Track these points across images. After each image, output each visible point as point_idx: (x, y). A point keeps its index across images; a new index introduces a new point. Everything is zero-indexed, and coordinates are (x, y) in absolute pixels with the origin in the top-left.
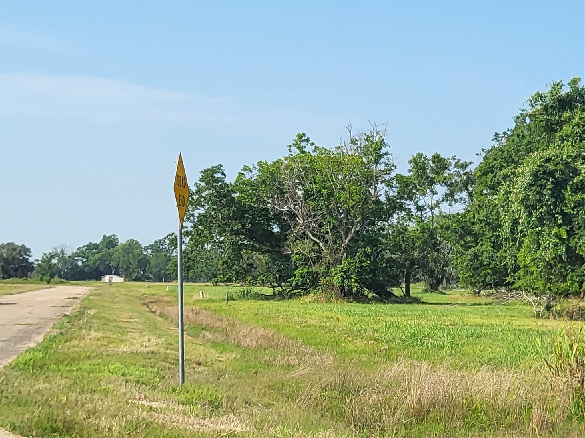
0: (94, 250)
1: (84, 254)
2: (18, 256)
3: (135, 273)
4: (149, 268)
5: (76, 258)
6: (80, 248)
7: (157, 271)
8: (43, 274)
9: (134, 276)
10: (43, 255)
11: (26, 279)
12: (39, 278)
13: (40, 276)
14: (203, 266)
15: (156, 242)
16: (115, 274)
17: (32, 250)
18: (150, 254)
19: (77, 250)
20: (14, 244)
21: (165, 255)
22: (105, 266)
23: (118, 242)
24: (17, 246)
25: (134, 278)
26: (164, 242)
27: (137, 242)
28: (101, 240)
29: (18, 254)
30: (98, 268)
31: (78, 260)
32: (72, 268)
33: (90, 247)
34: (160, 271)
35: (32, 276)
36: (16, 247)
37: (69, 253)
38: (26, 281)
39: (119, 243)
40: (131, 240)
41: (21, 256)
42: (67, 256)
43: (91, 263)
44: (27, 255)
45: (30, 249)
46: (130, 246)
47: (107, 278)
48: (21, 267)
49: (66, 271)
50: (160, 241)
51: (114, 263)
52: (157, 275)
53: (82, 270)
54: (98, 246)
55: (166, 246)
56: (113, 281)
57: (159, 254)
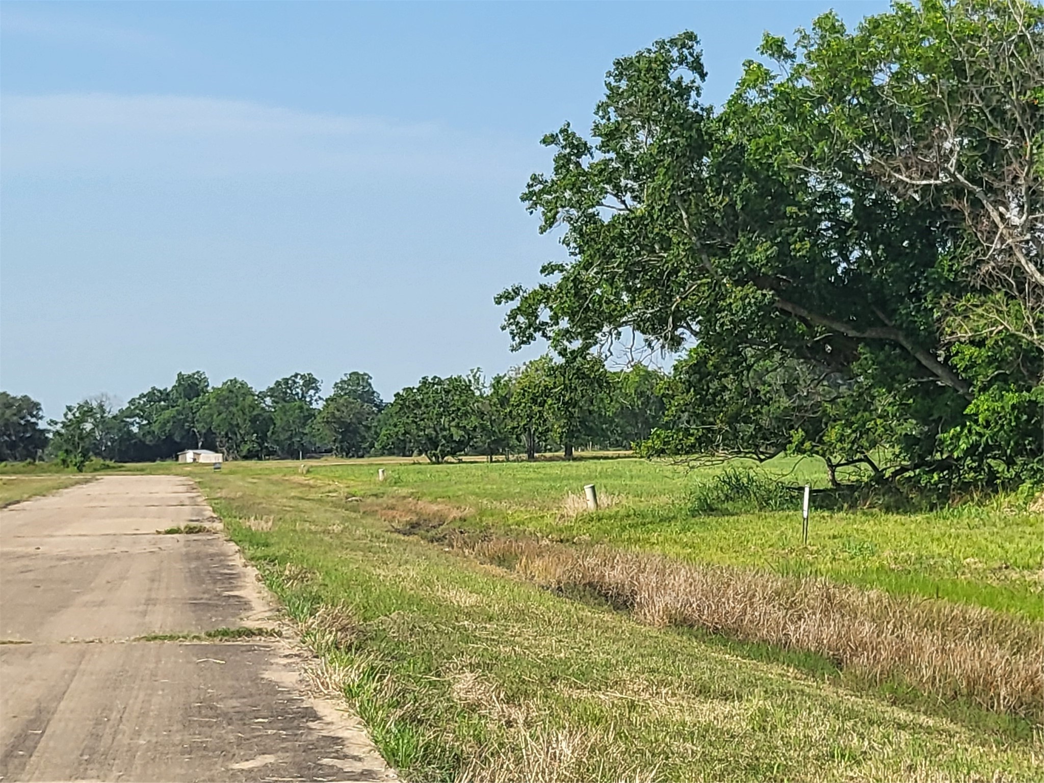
0: (162, 403)
1: (141, 410)
2: (15, 418)
3: (245, 442)
4: (273, 433)
5: (128, 420)
6: (133, 400)
7: (286, 439)
8: (67, 451)
9: (245, 449)
10: (65, 410)
11: (33, 463)
12: (59, 461)
13: (62, 455)
14: (409, 421)
15: (278, 383)
16: (203, 448)
17: (42, 406)
18: (269, 406)
19: (128, 405)
20: (8, 395)
21: (301, 408)
22: (184, 433)
23: (208, 386)
24: (13, 398)
25: (244, 453)
26: (295, 382)
27: (243, 385)
28: (174, 383)
29: (15, 415)
30: (169, 437)
31: (132, 424)
32: (121, 438)
33: (154, 396)
34: (290, 438)
35: (45, 457)
36: (11, 401)
37: (113, 410)
38: (31, 467)
39: (209, 388)
40: (231, 381)
41: (22, 418)
42: (110, 416)
43: (155, 428)
44: (33, 416)
45: (38, 404)
46: (231, 391)
47: (190, 455)
48: (21, 439)
49: (109, 444)
50: (286, 381)
51: (201, 425)
52: (286, 446)
53: (140, 441)
54: (168, 394)
55: (298, 390)
56: (202, 460)
57: (288, 406)
